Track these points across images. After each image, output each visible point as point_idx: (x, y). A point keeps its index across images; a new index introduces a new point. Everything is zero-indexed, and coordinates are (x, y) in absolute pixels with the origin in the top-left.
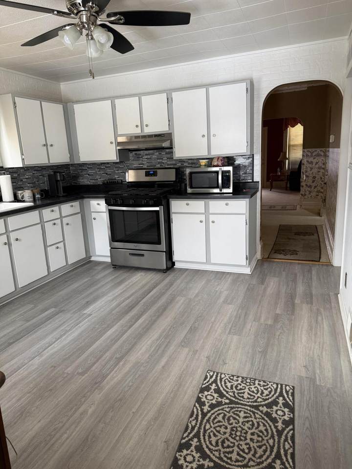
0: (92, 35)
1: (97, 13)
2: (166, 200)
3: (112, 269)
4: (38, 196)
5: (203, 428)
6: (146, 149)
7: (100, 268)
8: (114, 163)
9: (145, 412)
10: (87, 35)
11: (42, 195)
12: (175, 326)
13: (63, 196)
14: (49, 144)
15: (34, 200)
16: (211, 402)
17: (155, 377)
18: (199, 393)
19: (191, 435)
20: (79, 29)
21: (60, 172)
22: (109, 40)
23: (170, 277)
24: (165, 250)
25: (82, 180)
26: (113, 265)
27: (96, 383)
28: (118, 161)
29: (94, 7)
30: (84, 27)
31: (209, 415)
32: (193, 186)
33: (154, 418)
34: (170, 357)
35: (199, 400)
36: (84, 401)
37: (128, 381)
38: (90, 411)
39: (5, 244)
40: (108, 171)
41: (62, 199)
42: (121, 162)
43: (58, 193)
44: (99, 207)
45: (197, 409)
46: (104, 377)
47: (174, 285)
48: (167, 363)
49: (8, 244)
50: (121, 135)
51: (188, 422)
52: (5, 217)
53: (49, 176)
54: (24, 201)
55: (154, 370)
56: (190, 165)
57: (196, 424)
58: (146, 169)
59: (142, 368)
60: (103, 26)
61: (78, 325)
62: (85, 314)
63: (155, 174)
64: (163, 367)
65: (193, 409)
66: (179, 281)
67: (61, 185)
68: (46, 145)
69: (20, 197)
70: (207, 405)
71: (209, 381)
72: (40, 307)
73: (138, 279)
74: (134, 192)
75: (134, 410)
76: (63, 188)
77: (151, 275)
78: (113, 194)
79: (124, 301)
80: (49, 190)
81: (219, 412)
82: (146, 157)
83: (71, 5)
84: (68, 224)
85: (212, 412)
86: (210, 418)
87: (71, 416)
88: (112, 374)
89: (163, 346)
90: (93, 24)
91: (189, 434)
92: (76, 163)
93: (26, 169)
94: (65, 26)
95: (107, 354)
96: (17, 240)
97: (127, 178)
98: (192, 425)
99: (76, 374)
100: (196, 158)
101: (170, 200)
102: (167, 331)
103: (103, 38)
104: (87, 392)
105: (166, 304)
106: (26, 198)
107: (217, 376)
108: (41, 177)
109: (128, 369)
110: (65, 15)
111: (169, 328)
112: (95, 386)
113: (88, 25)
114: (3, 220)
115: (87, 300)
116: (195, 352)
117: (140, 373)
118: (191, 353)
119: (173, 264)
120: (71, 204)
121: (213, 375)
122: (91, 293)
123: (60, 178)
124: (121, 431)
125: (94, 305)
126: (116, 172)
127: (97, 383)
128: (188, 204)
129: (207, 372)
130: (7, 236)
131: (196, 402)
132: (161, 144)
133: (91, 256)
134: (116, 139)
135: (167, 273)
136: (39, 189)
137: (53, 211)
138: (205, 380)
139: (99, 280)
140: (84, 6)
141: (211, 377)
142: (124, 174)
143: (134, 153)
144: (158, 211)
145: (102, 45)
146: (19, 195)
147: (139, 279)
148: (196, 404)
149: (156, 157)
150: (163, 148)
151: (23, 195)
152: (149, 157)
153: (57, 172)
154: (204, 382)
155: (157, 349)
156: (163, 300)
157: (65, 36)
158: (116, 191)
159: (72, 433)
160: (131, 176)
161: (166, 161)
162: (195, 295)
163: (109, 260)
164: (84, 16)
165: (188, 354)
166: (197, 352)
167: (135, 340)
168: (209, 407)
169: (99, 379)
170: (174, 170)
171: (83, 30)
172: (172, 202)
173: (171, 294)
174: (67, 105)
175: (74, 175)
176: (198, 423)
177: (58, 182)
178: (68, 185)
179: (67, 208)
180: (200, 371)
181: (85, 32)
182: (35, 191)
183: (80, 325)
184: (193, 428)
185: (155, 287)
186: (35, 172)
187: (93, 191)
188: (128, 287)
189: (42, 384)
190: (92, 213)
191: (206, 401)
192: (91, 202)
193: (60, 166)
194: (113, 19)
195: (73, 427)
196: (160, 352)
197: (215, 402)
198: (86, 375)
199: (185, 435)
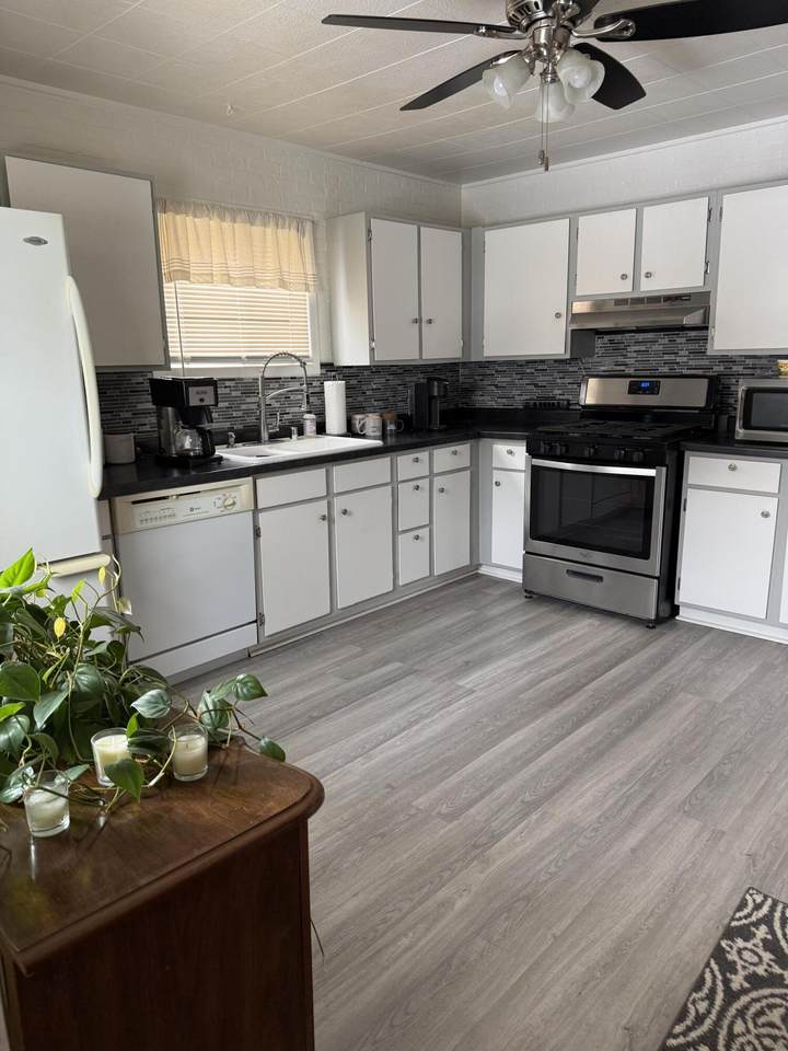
0: (554, 72)
1: (573, 20)
2: (675, 453)
3: (525, 600)
4: (391, 427)
5: (725, 1027)
6: (639, 330)
7: (496, 592)
8: (556, 361)
9: (583, 944)
10: (544, 73)
11: (398, 426)
12: (668, 761)
13: (440, 431)
14: (425, 318)
15: (383, 437)
16: (752, 968)
17: (613, 867)
18: (722, 939)
19: (694, 1035)
20: (528, 61)
21: (438, 380)
22: (593, 78)
23: (665, 640)
24: (657, 574)
25: (482, 398)
26: (526, 591)
27: (475, 847)
28: (568, 356)
29: (568, 7)
30: (539, 54)
31: (744, 999)
32: (753, 423)
33: (602, 963)
34: (652, 832)
35: (719, 954)
36: (449, 880)
37: (546, 861)
38: (459, 905)
39: (324, 518)
40: (541, 379)
41: (437, 436)
42: (571, 359)
43: (430, 424)
44: (511, 459)
45: (714, 976)
46: (495, 838)
47: (673, 662)
48: (643, 843)
49: (328, 518)
50: (582, 298)
51: (688, 1000)
52: (329, 465)
53: (417, 386)
54: (363, 436)
55: (611, 852)
56: (749, 371)
57: (709, 1012)
58: (634, 377)
59: (582, 841)
60: (583, 48)
61: (444, 707)
62: (461, 687)
63: (653, 389)
64: (633, 850)
65: (703, 973)
66: (686, 655)
67: (438, 406)
68: (418, 321)
69: (358, 426)
70: (742, 973)
71: (749, 915)
72: (375, 653)
73: (582, 632)
74: (596, 428)
75: (557, 931)
76: (443, 413)
77: (617, 628)
78: (548, 433)
79: (546, 677)
80: (414, 417)
81: (772, 1000)
82: (637, 348)
83: (518, 10)
84: (442, 490)
85: (754, 994)
86: (746, 1007)
87: (420, 903)
88: (511, 834)
89: (637, 802)
90: (560, 47)
91: (690, 1029)
92: (473, 360)
93: (375, 370)
94: (497, 58)
95: (503, 788)
96: (345, 512)
97: (582, 396)
98: (697, 1011)
99: (434, 814)
100: (768, 353)
101: (687, 453)
102: (648, 768)
103: (580, 76)
104: (456, 861)
105: (649, 705)
106: (369, 431)
107: (773, 909)
108: (400, 388)
109: (547, 834)
110: (503, 34)
111: (654, 762)
112: (473, 854)
113: (549, 51)
114: (324, 470)
115: (465, 658)
116: (718, 835)
117: (576, 850)
118: (706, 835)
119: (675, 610)
120: (453, 449)
121: (763, 903)
122: (476, 645)
123: (439, 391)
124: (524, 969)
125: (480, 673)
126: (558, 381)
127: (478, 845)
128: (732, 468)
129: (748, 891)
130: (329, 503)
131: (712, 956)
132: (679, 318)
133: (481, 565)
134: (569, 305)
135: (657, 630)
136: (394, 414)
137: (417, 460)
138: (740, 909)
139: (492, 619)
140: (546, 9)
141: (758, 907)
142: (575, 386)
143: (607, 338)
144: (653, 477)
145: (575, 92)
146: (357, 422)
147: (584, 632)
148: (712, 962)
149: (661, 348)
150: (683, 328)
151: (364, 425)
152: (643, 348)
153: (435, 379)
154: (738, 915)
155: (621, 803)
156: (643, 693)
157: (497, 80)
158: (553, 424)
159: (419, 939)
160: (591, 393)
161: (685, 359)
162: (727, 695)
163: (518, 578)
164: (543, 31)
165: (698, 836)
166: (721, 837)
167: (569, 772)
168: (747, 978)
169: (484, 839)
170: (706, 381)
171: (537, 62)
172: (691, 458)
173: (662, 683)
174: (469, 231)
175: (467, 386)
176: (714, 1012)
177: (433, 401)
178: (452, 407)
179: (446, 457)
180: (726, 884)
181: (539, 66)
182: (388, 416)
183: (450, 709)
184: (700, 1019)
185: (622, 659)
186: (391, 377)
187: (503, 423)
188: (558, 645)
189: (365, 818)
190: (495, 472)
191: (740, 963)
192: (495, 446)
193: (439, 367)
194: (608, 29)
195: (422, 927)
196: (626, 813)
197: (765, 974)
198: (456, 822)
199: (678, 1029)
